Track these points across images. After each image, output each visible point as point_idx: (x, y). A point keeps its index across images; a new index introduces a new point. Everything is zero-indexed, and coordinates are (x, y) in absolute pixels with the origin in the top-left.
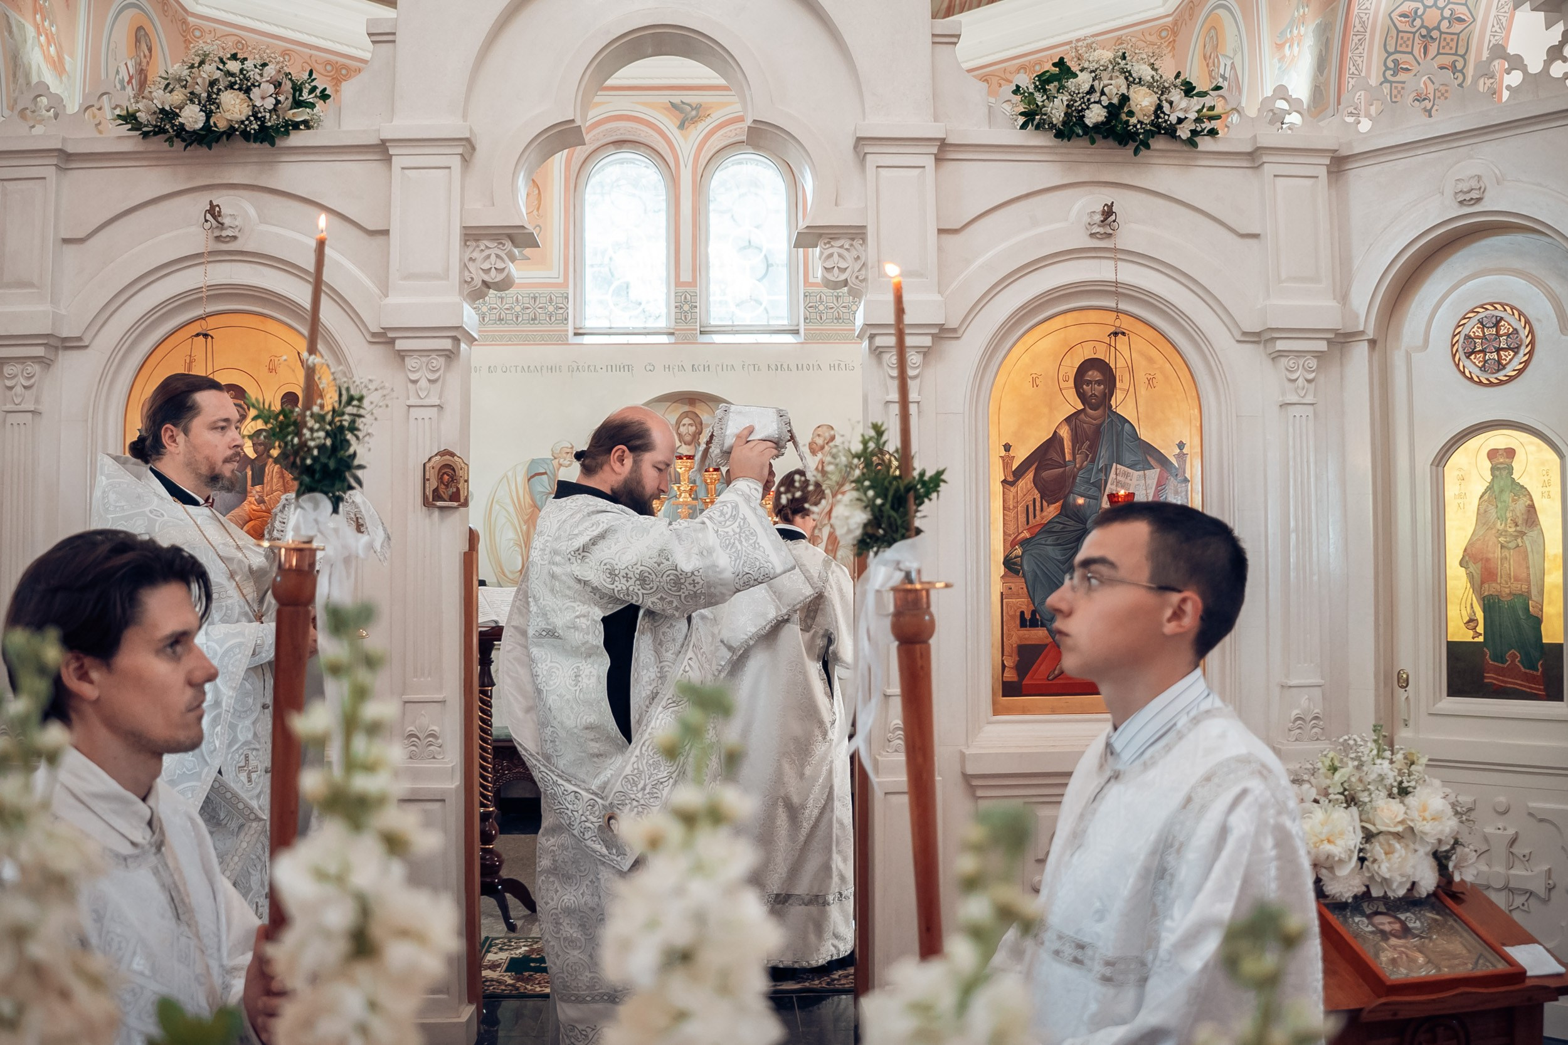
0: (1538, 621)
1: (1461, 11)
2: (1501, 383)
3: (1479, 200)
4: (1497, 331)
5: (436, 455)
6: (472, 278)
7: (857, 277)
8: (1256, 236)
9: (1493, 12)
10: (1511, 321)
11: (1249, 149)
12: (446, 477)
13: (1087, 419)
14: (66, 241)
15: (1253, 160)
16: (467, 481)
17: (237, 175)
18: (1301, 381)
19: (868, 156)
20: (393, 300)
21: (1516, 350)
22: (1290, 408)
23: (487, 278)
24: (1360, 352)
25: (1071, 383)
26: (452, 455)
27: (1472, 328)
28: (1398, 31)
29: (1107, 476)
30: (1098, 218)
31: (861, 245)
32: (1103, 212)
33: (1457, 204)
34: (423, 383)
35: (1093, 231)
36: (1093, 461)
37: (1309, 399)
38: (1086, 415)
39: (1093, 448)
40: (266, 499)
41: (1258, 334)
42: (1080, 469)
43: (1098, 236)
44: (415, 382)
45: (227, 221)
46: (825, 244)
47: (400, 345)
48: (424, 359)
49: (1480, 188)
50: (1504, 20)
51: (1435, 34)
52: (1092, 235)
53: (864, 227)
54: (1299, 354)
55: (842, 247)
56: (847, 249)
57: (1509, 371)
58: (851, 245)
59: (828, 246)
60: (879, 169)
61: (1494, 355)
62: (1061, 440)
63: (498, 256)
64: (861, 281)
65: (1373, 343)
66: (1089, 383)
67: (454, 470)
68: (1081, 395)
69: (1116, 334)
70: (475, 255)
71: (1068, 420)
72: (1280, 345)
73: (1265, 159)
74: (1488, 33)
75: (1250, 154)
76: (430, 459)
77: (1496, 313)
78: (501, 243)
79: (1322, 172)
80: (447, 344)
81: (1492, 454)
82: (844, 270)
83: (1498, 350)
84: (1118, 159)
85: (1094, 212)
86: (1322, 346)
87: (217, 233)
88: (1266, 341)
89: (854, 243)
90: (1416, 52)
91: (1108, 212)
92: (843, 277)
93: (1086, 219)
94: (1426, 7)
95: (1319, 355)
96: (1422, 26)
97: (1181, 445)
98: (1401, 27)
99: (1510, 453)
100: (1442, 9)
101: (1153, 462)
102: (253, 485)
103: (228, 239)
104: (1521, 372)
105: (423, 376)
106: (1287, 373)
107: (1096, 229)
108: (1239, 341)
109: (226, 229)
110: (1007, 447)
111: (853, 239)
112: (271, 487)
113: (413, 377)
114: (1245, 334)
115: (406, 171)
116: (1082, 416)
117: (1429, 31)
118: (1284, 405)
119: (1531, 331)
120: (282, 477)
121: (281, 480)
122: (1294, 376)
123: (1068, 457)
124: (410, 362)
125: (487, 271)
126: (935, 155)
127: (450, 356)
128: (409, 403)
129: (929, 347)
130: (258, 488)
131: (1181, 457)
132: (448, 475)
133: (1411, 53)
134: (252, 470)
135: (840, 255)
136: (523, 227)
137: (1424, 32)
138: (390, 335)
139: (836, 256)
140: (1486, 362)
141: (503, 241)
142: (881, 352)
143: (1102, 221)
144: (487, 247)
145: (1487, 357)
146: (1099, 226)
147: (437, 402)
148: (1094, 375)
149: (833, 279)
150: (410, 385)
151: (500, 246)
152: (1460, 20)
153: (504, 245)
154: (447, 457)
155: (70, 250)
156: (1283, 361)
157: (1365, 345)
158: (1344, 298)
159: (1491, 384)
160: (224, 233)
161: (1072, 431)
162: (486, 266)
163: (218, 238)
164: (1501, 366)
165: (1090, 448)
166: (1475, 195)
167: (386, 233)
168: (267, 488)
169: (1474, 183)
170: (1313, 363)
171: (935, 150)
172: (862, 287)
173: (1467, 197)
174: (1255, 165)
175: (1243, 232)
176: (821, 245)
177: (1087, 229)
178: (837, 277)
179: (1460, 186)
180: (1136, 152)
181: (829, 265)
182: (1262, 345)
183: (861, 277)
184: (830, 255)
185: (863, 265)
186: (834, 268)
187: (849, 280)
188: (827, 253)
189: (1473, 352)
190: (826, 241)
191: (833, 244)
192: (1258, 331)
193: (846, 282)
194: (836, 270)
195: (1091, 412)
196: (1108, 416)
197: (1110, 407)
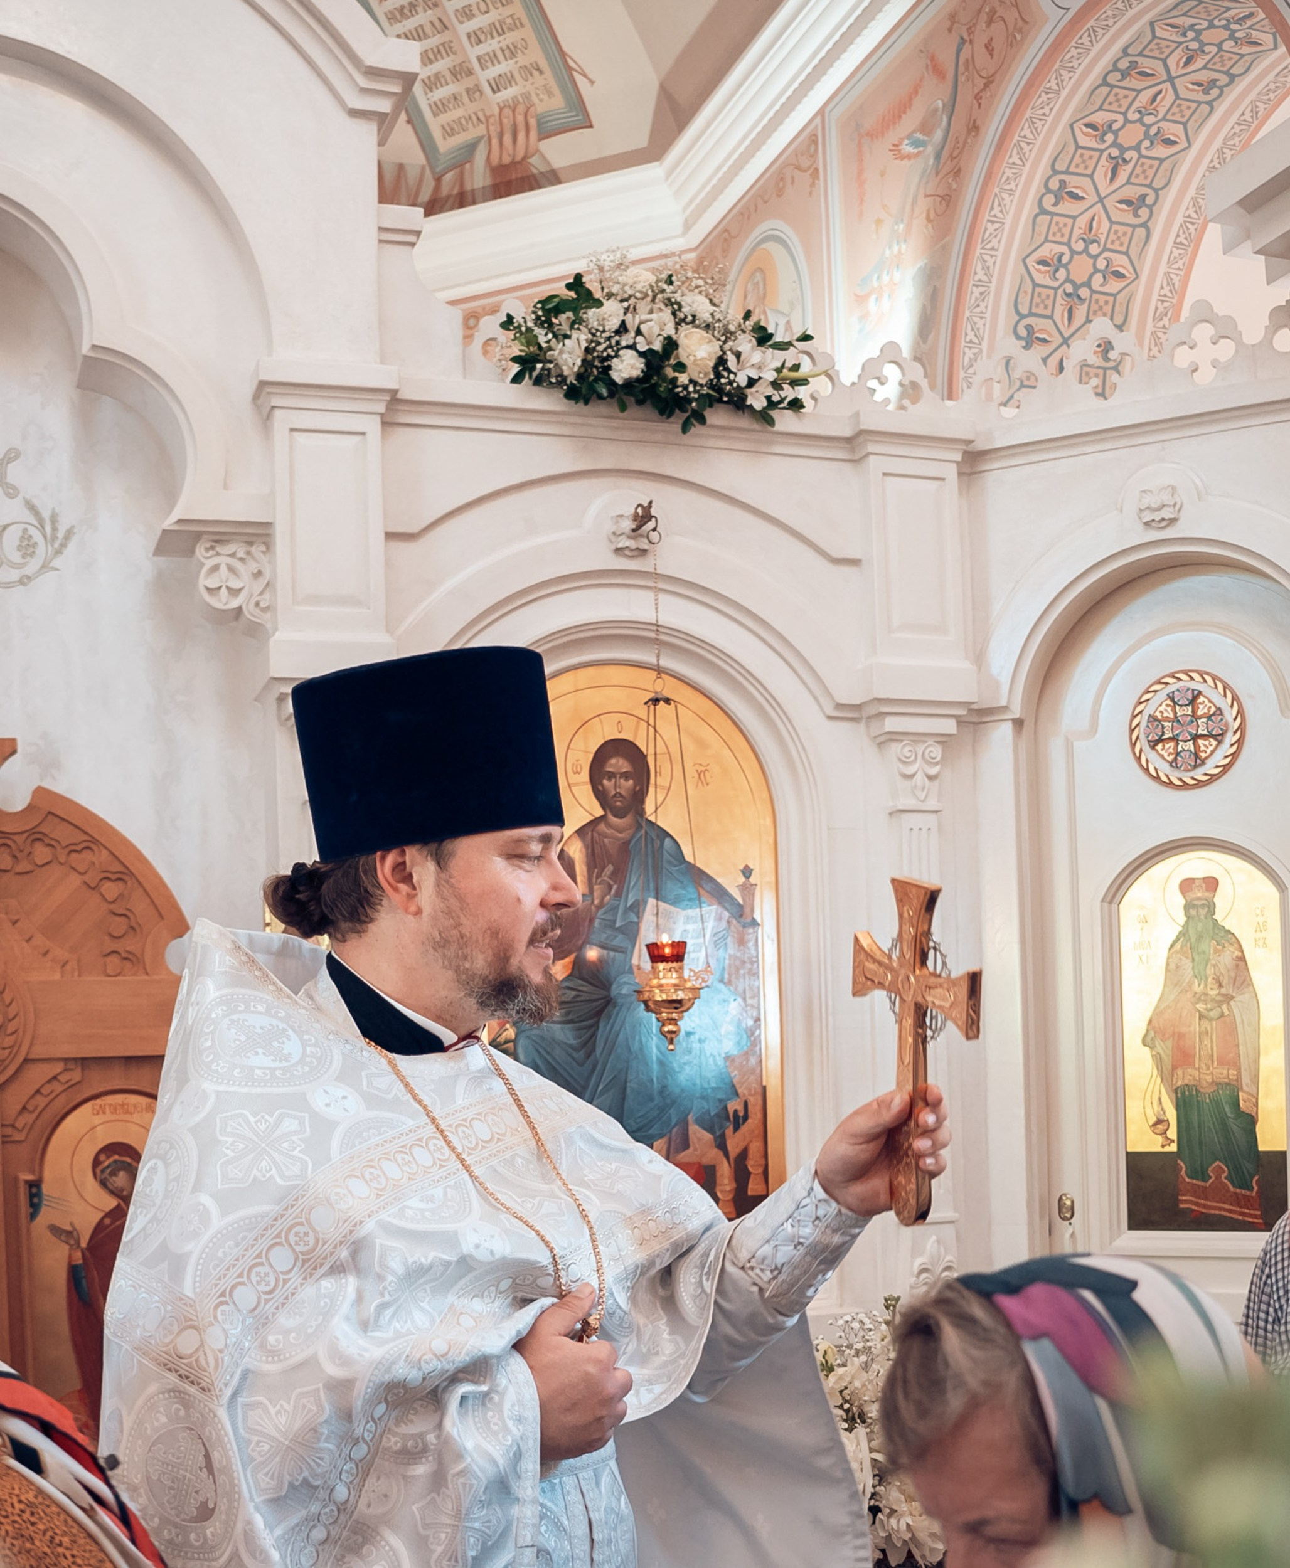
0: (1250, 1122)
1: (1120, 262)
2: (1199, 784)
3: (1173, 521)
4: (1193, 711)
7: (257, 604)
8: (855, 562)
9: (1163, 268)
10: (1213, 697)
11: (848, 433)
13: (609, 831)
15: (853, 450)
18: (919, 778)
19: (278, 413)
21: (1219, 738)
22: (905, 816)
24: (1002, 734)
25: (585, 776)
27: (1159, 705)
28: (1035, 285)
29: (639, 916)
30: (628, 525)
31: (263, 552)
32: (636, 517)
33: (1142, 526)
35: (620, 545)
36: (618, 894)
37: (932, 804)
39: (619, 875)
41: (858, 707)
42: (598, 908)
43: (627, 552)
46: (207, 550)
49: (1175, 505)
50: (1176, 280)
51: (1084, 292)
52: (618, 551)
53: (268, 525)
54: (918, 737)
55: (233, 555)
56: (241, 559)
57: (1210, 768)
58: (248, 553)
59: (211, 553)
60: (295, 434)
61: (1190, 746)
62: (568, 861)
64: (265, 610)
65: (1018, 723)
66: (611, 776)
68: (600, 795)
69: (656, 701)
71: (580, 831)
72: (892, 724)
73: (871, 448)
74: (1155, 297)
75: (848, 440)
77: (1193, 685)
79: (951, 472)
81: (1186, 886)
82: (234, 592)
83: (1195, 738)
84: (658, 437)
85: (621, 516)
86: (949, 727)
88: (869, 718)
89: (253, 549)
90: (1057, 316)
91: (644, 517)
92: (234, 603)
93: (609, 527)
94: (1073, 252)
95: (944, 740)
96: (1068, 280)
97: (747, 872)
98: (1040, 279)
99: (1212, 884)
100: (1095, 258)
101: (705, 897)
104: (1226, 768)
106: (901, 766)
107: (624, 542)
108: (830, 718)
111: (251, 544)
114: (839, 706)
116: (602, 827)
117: (1076, 287)
118: (897, 813)
119: (1240, 712)
122: (910, 770)
123: (581, 889)
126: (382, 415)
131: (748, 889)
133: (1051, 317)
135: (231, 569)
137: (1069, 288)
139: (223, 569)
140: (1178, 754)
143: (634, 530)
145: (1180, 748)
146: (629, 537)
148: (618, 764)
149: (219, 603)
152: (1119, 275)
156: (895, 748)
157: (1009, 725)
158: (979, 658)
159: (1185, 786)
161: (586, 847)
164: (1198, 760)
165: (614, 875)
166: (1167, 514)
169: (1166, 498)
170: (937, 752)
171: (381, 408)
172: (265, 619)
173: (1157, 516)
174: (856, 458)
175: (836, 555)
176: (200, 551)
177: (611, 541)
178: (224, 602)
179: (1147, 501)
180: (685, 428)
181: (212, 583)
182: (862, 726)
183: (262, 605)
184: (215, 568)
185: (268, 584)
186: (220, 588)
187: (244, 607)
188: (209, 564)
189: (1160, 740)
190: (208, 545)
191: (219, 549)
192: (858, 702)
193: (239, 610)
194: (225, 592)
195: (614, 820)
196: (639, 827)
197: (641, 812)
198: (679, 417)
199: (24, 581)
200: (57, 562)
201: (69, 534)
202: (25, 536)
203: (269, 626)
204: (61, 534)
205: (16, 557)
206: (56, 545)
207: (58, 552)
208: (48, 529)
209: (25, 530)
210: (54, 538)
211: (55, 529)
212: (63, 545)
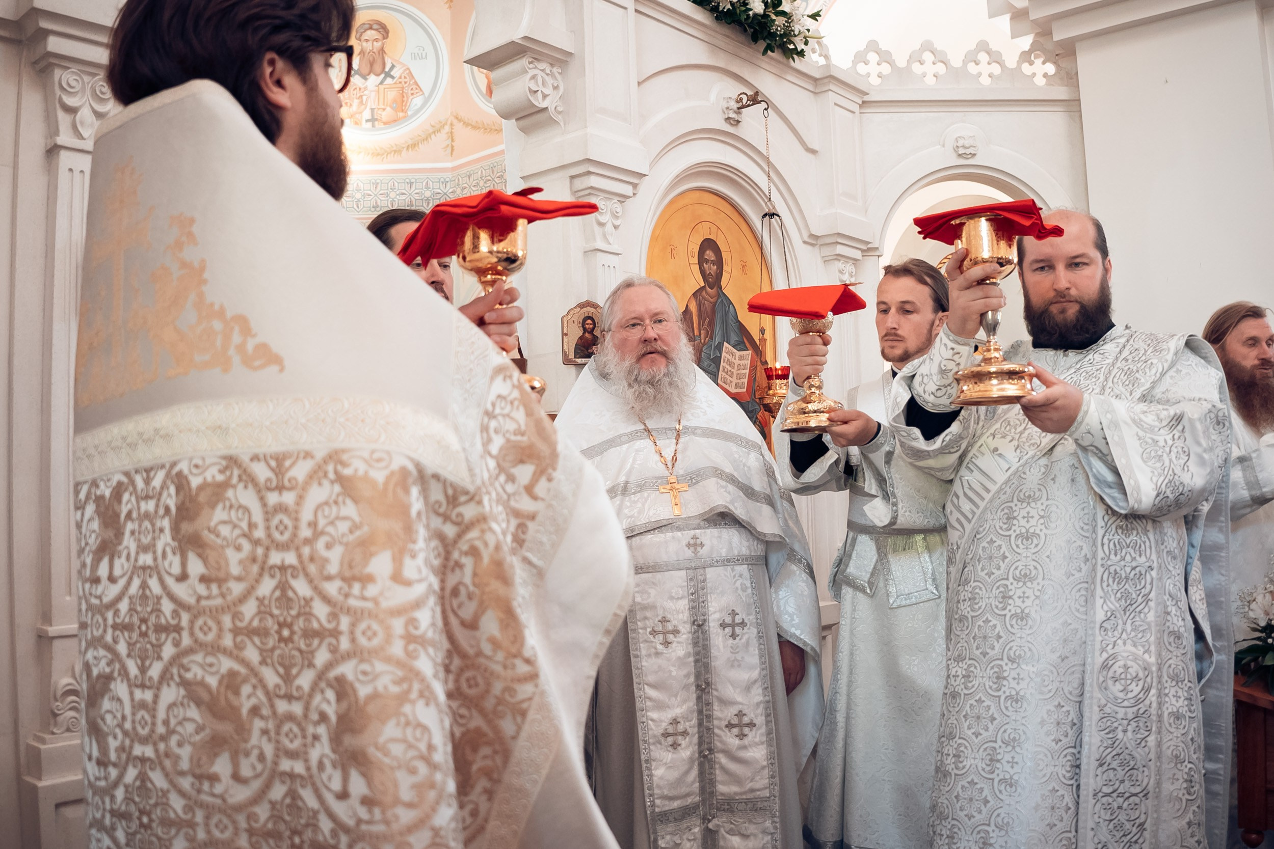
3: (975, 155)
7: (556, 108)
8: (813, 152)
11: (817, 76)
13: (707, 297)
15: (816, 86)
24: (872, 265)
25: (695, 260)
29: (721, 354)
30: (735, 106)
31: (561, 73)
33: (955, 155)
35: (730, 116)
36: (711, 338)
38: (707, 293)
39: (711, 324)
41: (816, 237)
42: (704, 345)
43: (730, 121)
44: (71, 111)
47: (51, 45)
48: (86, 78)
52: (728, 119)
53: (570, 54)
54: (846, 260)
55: (543, 70)
56: (548, 75)
58: (552, 71)
59: (531, 66)
62: (691, 314)
64: (560, 113)
65: (879, 259)
66: (707, 261)
68: (703, 272)
71: (694, 294)
72: (840, 249)
73: (832, 87)
75: (815, 80)
79: (857, 110)
82: (545, 96)
84: (743, 55)
85: (729, 98)
88: (821, 245)
89: (554, 70)
91: (750, 101)
92: (543, 105)
93: (723, 104)
95: (855, 263)
101: (747, 344)
106: (840, 275)
107: (732, 115)
108: (805, 242)
111: (555, 64)
113: (70, 101)
114: (812, 236)
116: (704, 293)
122: (844, 278)
123: (696, 332)
129: (626, 196)
135: (543, 81)
138: (40, 24)
139: (539, 79)
143: (739, 108)
146: (735, 112)
148: (710, 255)
149: (536, 104)
156: (840, 265)
157: (876, 260)
161: (698, 306)
165: (709, 325)
166: (971, 151)
169: (971, 142)
170: (852, 270)
172: (562, 120)
173: (968, 151)
174: (817, 91)
175: (810, 146)
176: (527, 61)
177: (724, 112)
178: (538, 102)
179: (961, 143)
180: (765, 53)
181: (533, 86)
182: (817, 248)
183: (559, 109)
184: (534, 77)
185: (563, 97)
186: (536, 92)
187: (549, 109)
188: (532, 73)
190: (531, 60)
191: (537, 63)
192: (819, 235)
193: (546, 109)
194: (539, 94)
195: (709, 289)
196: (719, 296)
197: (721, 288)
198: (762, 45)
203: (561, 123)
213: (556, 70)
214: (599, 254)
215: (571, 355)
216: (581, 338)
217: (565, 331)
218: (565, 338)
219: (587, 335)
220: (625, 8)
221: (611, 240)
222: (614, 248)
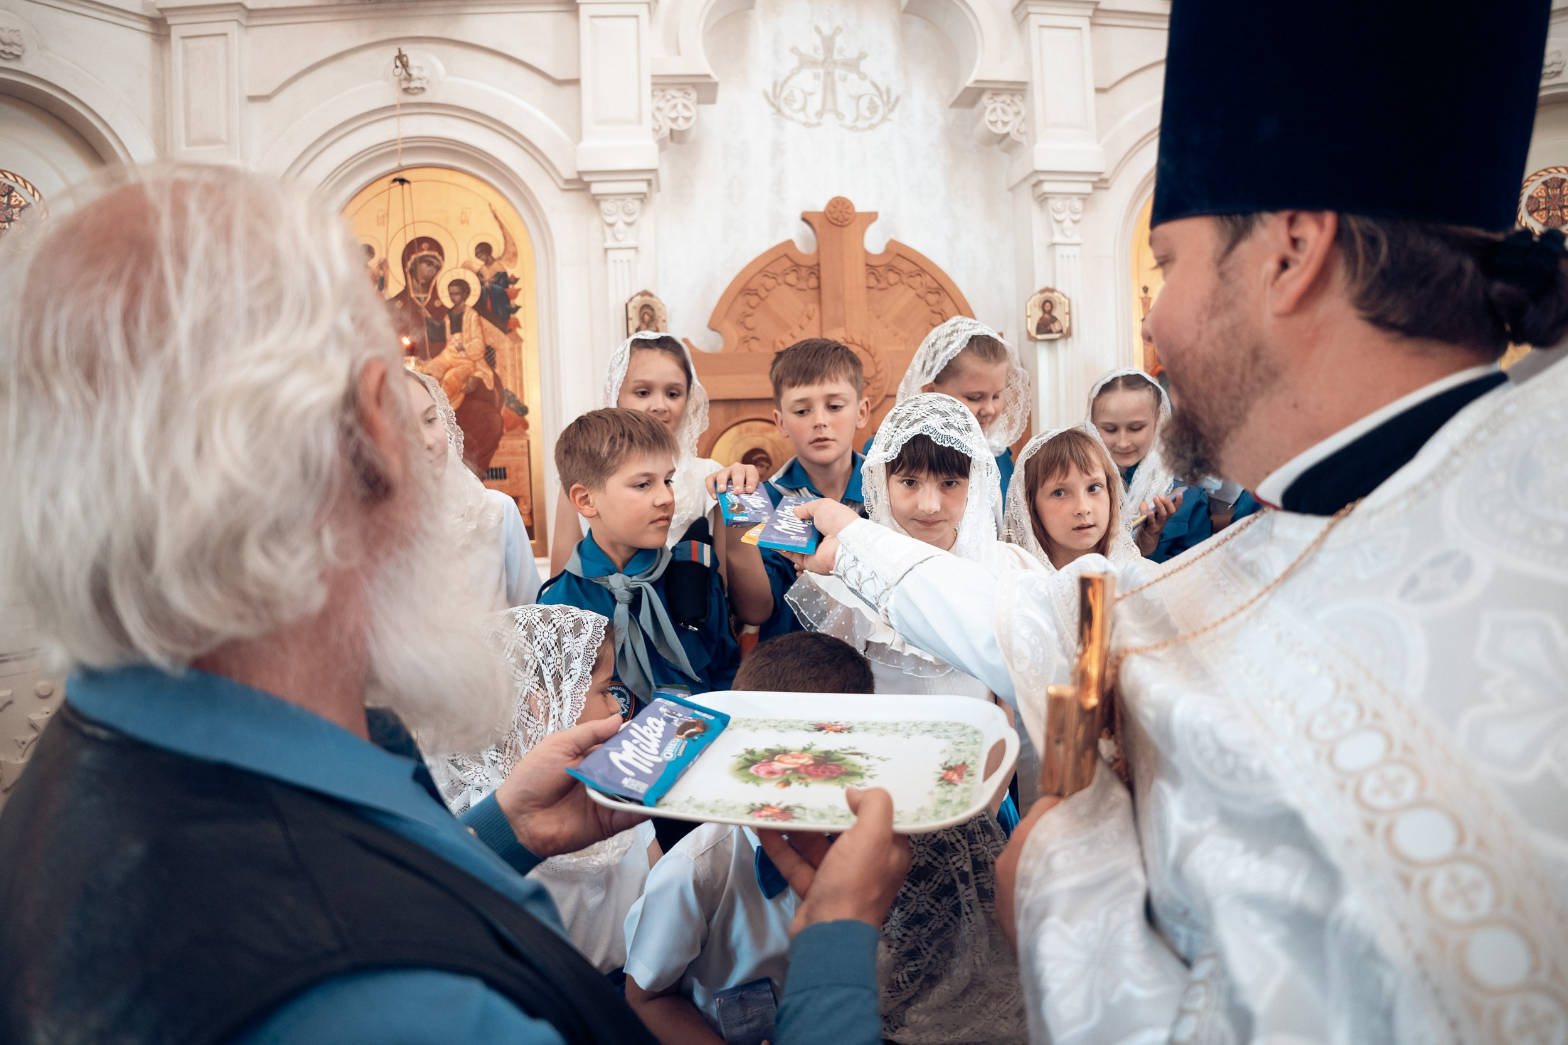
4: (1560, 192)
5: (637, 295)
6: (660, 127)
7: (1018, 131)
12: (647, 317)
14: (252, 99)
16: (664, 321)
17: (423, 28)
19: (1032, 17)
20: (587, 143)
23: (674, 127)
26: (651, 295)
31: (1020, 101)
34: (620, 226)
40: (466, 346)
44: (611, 225)
45: (414, 72)
46: (989, 98)
47: (596, 189)
48: (619, 203)
53: (1025, 83)
55: (1004, 102)
56: (1009, 105)
58: (1012, 101)
59: (991, 101)
60: (1042, 29)
63: (685, 106)
64: (1022, 134)
67: (652, 310)
70: (661, 104)
76: (631, 299)
78: (686, 93)
80: (642, 187)
82: (1005, 123)
87: (405, 85)
89: (1015, 99)
92: (1005, 130)
102: (453, 333)
103: (416, 91)
105: (619, 219)
109: (414, 80)
110: (1146, 290)
111: (1013, 95)
112: (470, 335)
113: (610, 220)
115: (595, 21)
120: (480, 324)
121: (479, 327)
124: (605, 206)
125: (674, 120)
126: (1090, 17)
127: (643, 198)
128: (607, 245)
129: (1088, 194)
130: (457, 336)
132: (648, 315)
134: (451, 319)
135: (1004, 111)
136: (708, 76)
138: (586, 178)
139: (999, 111)
140: (1549, 218)
141: (689, 91)
142: (1046, 199)
144: (674, 97)
145: (1550, 214)
147: (632, 243)
149: (997, 132)
150: (607, 229)
151: (686, 96)
153: (689, 95)
154: (647, 298)
155: (257, 107)
160: (413, 85)
162: (673, 114)
163: (406, 90)
167: (576, 82)
168: (466, 336)
171: (1090, 13)
172: (1023, 139)
176: (985, 99)
178: (1000, 130)
181: (993, 118)
183: (1022, 130)
184: (994, 110)
185: (1024, 120)
186: (996, 122)
187: (1011, 133)
188: (990, 107)
189: (1537, 210)
190: (990, 96)
191: (996, 98)
193: (1008, 134)
194: (1000, 124)
199: (872, 127)
200: (891, 116)
201: (897, 99)
202: (872, 102)
203: (1025, 143)
204: (893, 99)
205: (867, 114)
206: (890, 106)
207: (891, 110)
208: (885, 97)
209: (871, 99)
210: (888, 102)
211: (889, 97)
212: (894, 106)
213: (1017, 99)
214: (1058, 248)
215: (1033, 333)
216: (1041, 319)
217: (1029, 314)
218: (1029, 320)
219: (1047, 316)
220: (1080, 29)
221: (1069, 233)
222: (1076, 239)
